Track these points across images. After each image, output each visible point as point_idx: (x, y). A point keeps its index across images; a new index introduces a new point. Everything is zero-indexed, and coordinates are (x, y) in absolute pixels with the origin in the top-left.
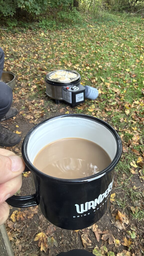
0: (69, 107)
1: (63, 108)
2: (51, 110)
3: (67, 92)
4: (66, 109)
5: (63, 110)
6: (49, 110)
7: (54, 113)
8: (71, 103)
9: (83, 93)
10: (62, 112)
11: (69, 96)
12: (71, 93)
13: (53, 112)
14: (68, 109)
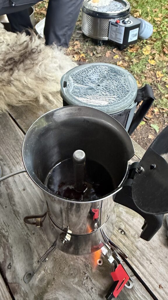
0: (117, 50)
1: (109, 52)
2: (94, 54)
3: (118, 27)
4: (112, 52)
5: (109, 54)
6: (91, 55)
7: (99, 58)
8: (122, 43)
9: (138, 29)
10: (109, 56)
11: (121, 33)
12: (123, 29)
13: (97, 57)
14: (115, 52)
